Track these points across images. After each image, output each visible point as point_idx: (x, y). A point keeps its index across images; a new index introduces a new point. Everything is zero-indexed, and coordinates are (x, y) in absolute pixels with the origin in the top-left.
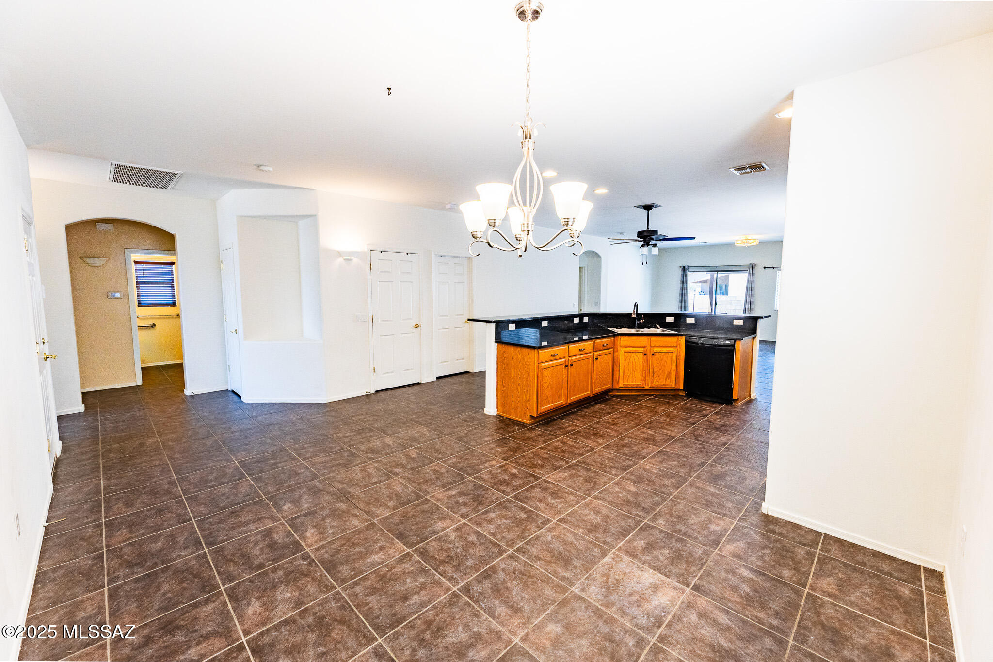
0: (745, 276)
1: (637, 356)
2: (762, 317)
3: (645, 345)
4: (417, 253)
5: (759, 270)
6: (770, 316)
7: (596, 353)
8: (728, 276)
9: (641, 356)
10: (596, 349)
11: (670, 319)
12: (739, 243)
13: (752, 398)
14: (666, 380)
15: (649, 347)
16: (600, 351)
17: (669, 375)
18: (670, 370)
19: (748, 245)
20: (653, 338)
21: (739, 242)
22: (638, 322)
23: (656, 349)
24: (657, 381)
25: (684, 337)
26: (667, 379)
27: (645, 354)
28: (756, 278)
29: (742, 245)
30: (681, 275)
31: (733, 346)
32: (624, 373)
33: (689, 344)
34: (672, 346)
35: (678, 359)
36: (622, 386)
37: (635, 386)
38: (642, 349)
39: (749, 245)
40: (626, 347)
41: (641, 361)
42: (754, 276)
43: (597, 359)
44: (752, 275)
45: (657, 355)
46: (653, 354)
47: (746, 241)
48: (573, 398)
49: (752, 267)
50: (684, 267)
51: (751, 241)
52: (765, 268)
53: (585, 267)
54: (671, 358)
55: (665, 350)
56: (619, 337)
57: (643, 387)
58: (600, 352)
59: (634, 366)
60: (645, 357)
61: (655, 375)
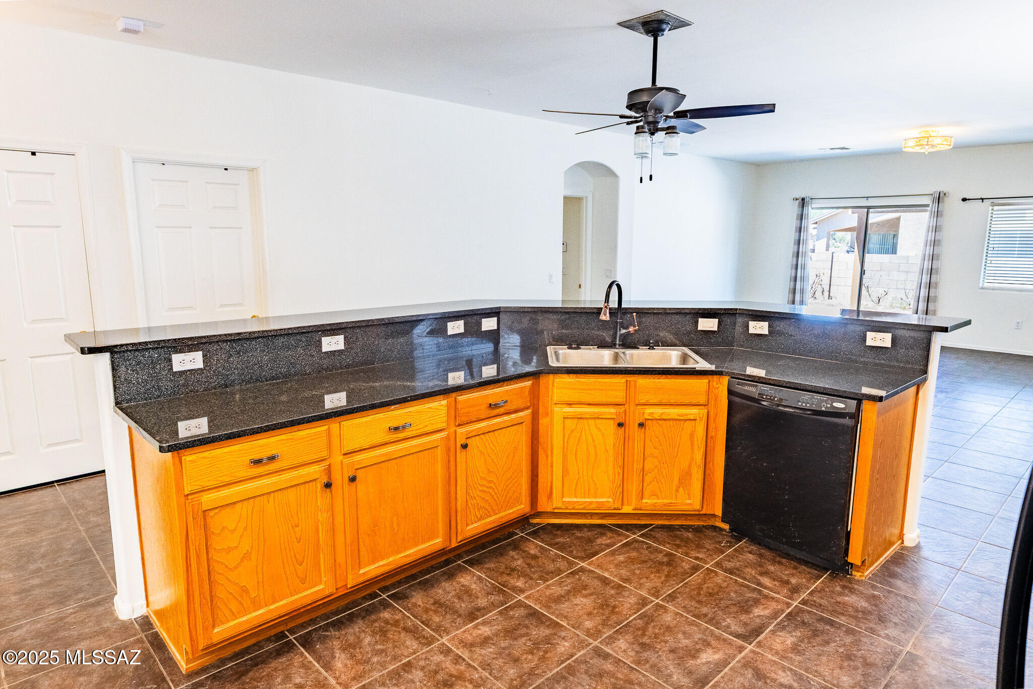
0: (924, 218)
1: (599, 429)
2: (945, 330)
3: (620, 400)
4: (71, 152)
5: (952, 205)
6: (968, 323)
7: (460, 430)
8: (898, 219)
9: (611, 426)
10: (458, 419)
11: (708, 324)
12: (911, 147)
13: (908, 543)
14: (677, 491)
15: (632, 405)
16: (480, 420)
17: (685, 479)
18: (690, 466)
19: (931, 150)
20: (642, 381)
21: (911, 143)
22: (623, 331)
23: (648, 410)
24: (654, 494)
25: (725, 380)
26: (681, 489)
27: (620, 425)
28: (947, 221)
29: (918, 149)
30: (798, 215)
31: (856, 416)
32: (565, 472)
33: (737, 399)
34: (694, 402)
35: (708, 438)
36: (560, 505)
37: (593, 506)
38: (612, 410)
39: (934, 150)
40: (570, 405)
41: (611, 441)
42: (942, 216)
43: (465, 446)
44: (938, 214)
45: (653, 429)
46: (641, 425)
47: (926, 140)
48: (371, 570)
49: (939, 198)
50: (803, 199)
51: (937, 141)
52: (964, 200)
53: (586, 197)
54: (692, 436)
55: (673, 412)
56: (551, 376)
57: (615, 509)
58: (483, 424)
59: (592, 451)
60: (621, 430)
61: (648, 478)
